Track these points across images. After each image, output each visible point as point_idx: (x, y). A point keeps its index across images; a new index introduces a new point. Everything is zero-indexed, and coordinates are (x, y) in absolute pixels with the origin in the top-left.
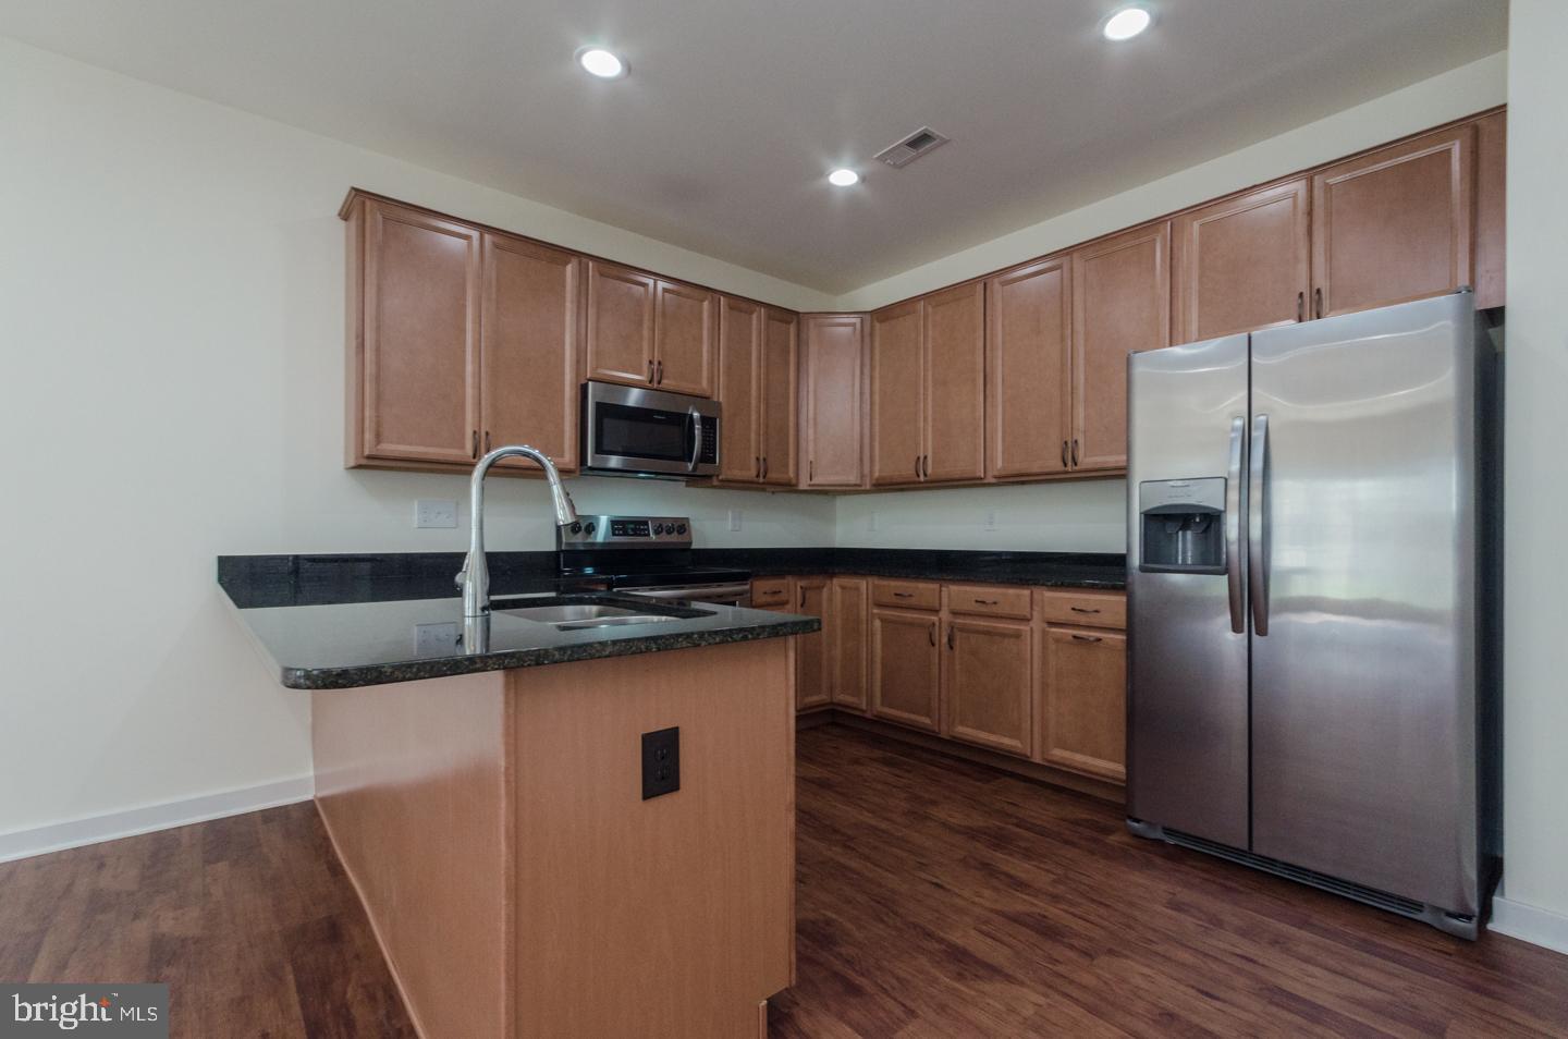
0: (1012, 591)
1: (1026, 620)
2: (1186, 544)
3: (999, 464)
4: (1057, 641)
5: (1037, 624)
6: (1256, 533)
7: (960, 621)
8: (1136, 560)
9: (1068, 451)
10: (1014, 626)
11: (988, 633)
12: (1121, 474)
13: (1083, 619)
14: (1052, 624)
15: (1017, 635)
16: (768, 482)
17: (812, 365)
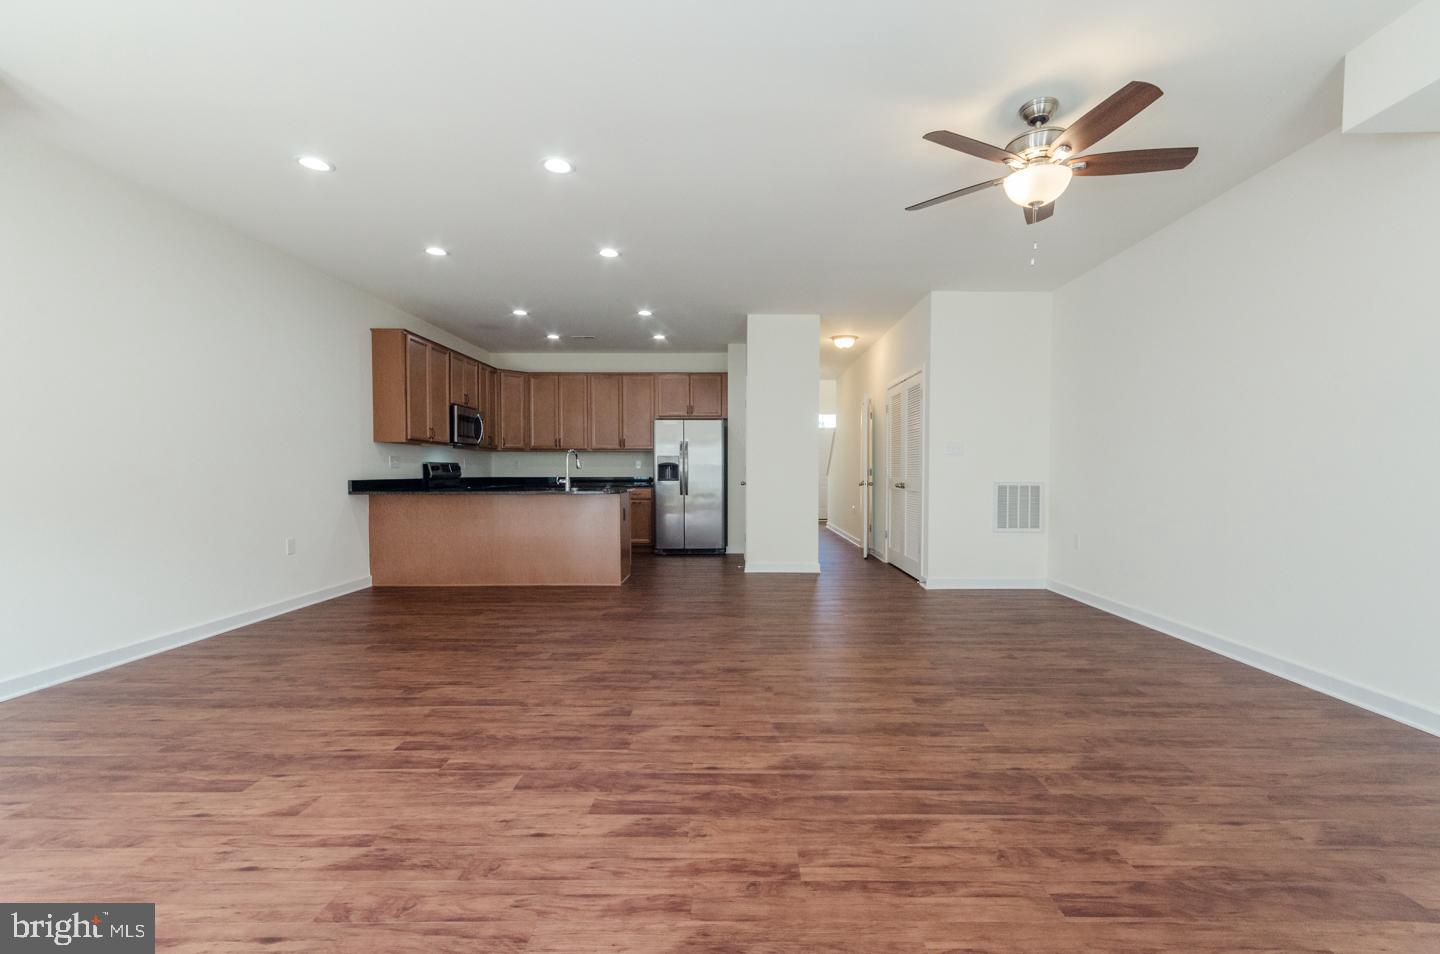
2: (669, 473)
3: (594, 444)
6: (685, 471)
8: (656, 479)
9: (622, 444)
13: (639, 496)
16: (491, 447)
17: (503, 394)
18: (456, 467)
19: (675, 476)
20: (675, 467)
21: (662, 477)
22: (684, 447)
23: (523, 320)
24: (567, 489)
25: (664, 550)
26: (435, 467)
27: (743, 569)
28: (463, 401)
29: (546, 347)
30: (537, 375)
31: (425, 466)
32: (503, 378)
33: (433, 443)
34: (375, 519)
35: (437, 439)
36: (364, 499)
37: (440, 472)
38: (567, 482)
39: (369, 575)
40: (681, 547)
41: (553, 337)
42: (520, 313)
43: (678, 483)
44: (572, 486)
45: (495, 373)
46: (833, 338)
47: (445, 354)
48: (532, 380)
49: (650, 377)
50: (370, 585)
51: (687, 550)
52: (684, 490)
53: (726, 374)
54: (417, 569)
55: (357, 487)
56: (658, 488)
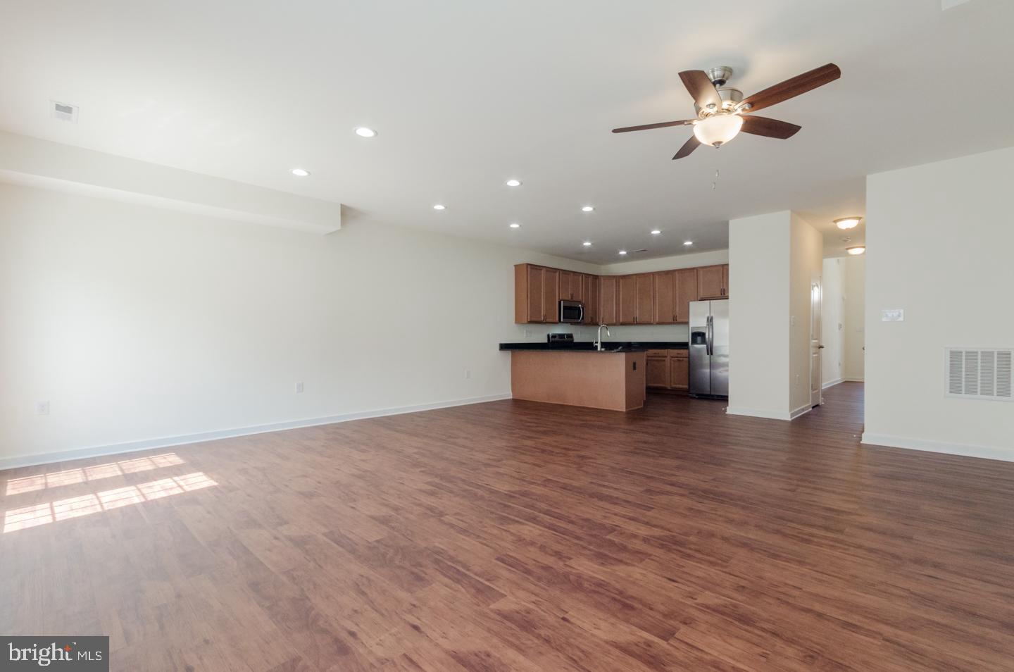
0: (663, 350)
1: (666, 357)
2: (699, 339)
3: (657, 320)
4: (674, 361)
5: (669, 357)
6: (711, 337)
7: (650, 358)
8: (690, 343)
9: (674, 318)
10: (664, 359)
11: (657, 361)
12: (687, 323)
13: (679, 356)
14: (672, 357)
15: (664, 361)
16: (594, 323)
17: (602, 291)
18: (570, 336)
19: (704, 342)
20: (703, 335)
21: (694, 342)
22: (710, 320)
23: (589, 248)
24: (599, 349)
25: (697, 395)
26: (554, 336)
27: (726, 411)
28: (570, 298)
29: (619, 259)
30: (624, 277)
31: (548, 336)
32: (602, 281)
33: (546, 323)
34: (514, 364)
35: (548, 320)
36: (508, 355)
37: (557, 339)
38: (599, 346)
39: (510, 392)
40: (709, 393)
41: (623, 253)
42: (587, 244)
43: (705, 346)
44: (602, 347)
45: (596, 279)
46: (835, 221)
47: (556, 272)
48: (621, 281)
49: (693, 270)
50: (511, 397)
51: (713, 396)
52: (710, 351)
53: (727, 265)
54: (538, 392)
55: (504, 347)
56: (691, 349)
